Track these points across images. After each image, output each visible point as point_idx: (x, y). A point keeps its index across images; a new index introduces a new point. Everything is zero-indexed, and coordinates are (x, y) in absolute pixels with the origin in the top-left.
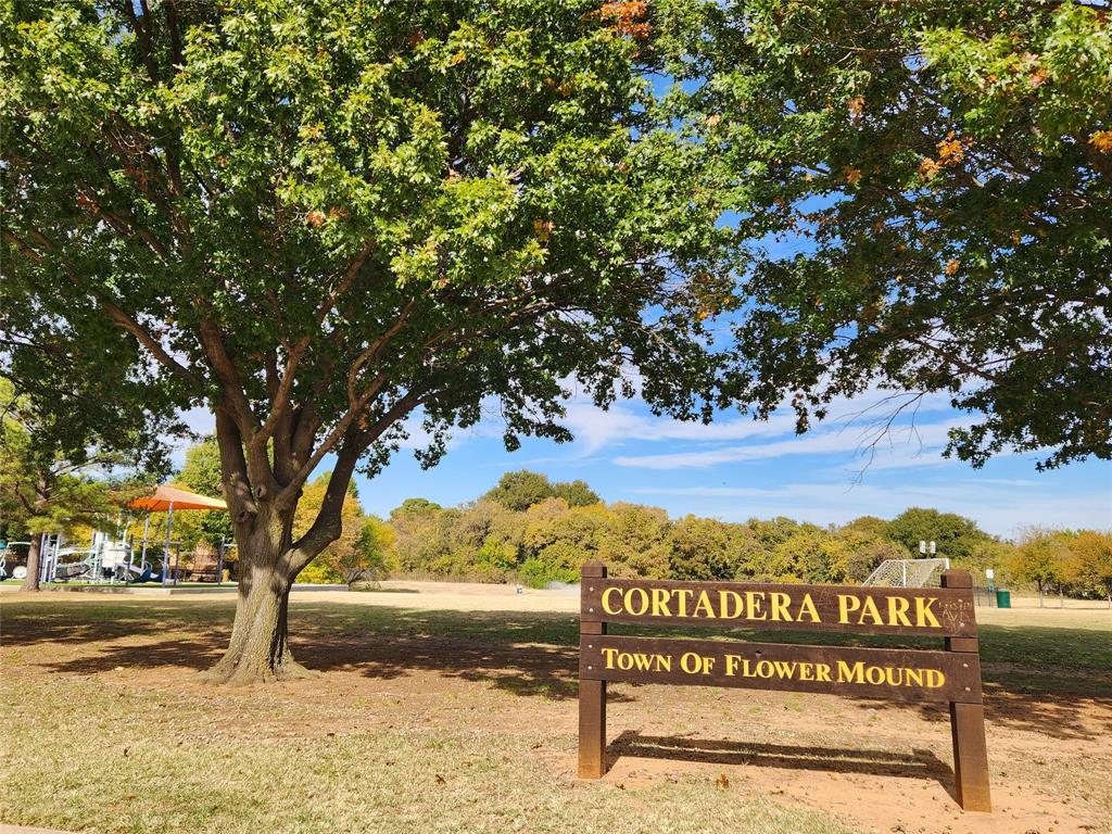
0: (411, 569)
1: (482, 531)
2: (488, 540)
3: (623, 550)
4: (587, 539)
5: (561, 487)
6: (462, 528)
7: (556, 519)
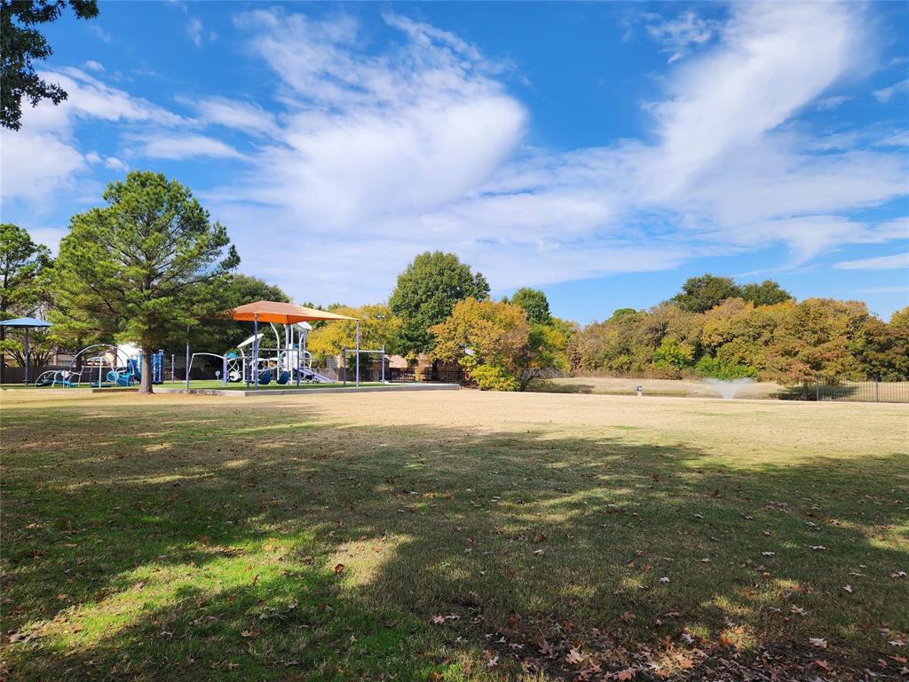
0: (596, 367)
1: (658, 333)
2: (665, 340)
3: (794, 343)
4: (766, 335)
5: (749, 288)
6: (640, 331)
7: (734, 318)
